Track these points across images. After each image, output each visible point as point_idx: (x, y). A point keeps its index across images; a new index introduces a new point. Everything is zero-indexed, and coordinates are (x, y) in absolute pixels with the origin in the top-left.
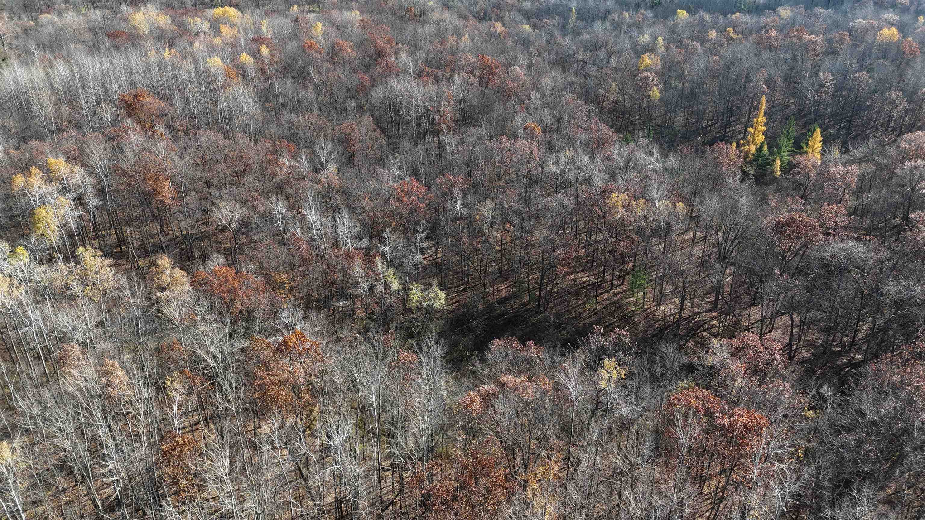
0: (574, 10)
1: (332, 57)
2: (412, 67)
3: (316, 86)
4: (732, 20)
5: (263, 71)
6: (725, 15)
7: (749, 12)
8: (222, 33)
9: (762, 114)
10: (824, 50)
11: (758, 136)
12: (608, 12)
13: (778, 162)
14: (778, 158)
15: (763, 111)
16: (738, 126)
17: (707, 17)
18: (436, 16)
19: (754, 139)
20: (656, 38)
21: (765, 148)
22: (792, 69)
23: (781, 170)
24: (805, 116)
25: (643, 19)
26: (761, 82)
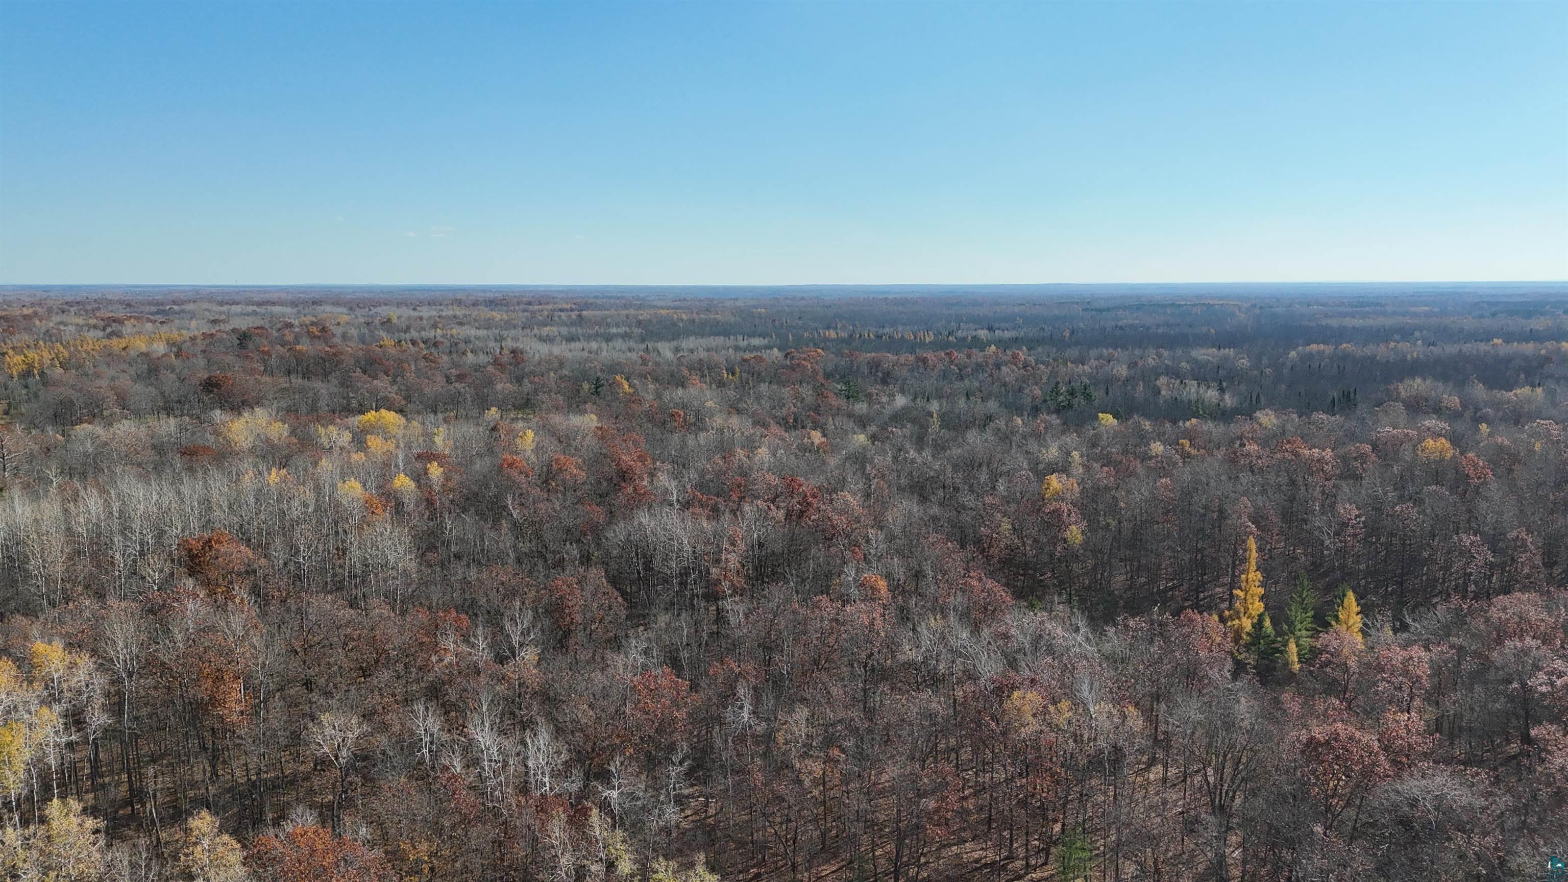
0: (935, 415)
1: (546, 482)
2: (675, 493)
3: (515, 525)
4: (1186, 429)
5: (430, 503)
6: (1174, 422)
7: (1214, 418)
8: (368, 447)
9: (1253, 567)
10: (1338, 472)
11: (1252, 604)
12: (990, 418)
13: (1292, 648)
14: (1292, 640)
15: (1253, 562)
16: (1218, 590)
17: (1147, 425)
18: (718, 421)
19: (1246, 610)
20: (1068, 454)
21: (1267, 623)
22: (1292, 500)
23: (1300, 661)
24: (1325, 574)
25: (1046, 428)
26: (1245, 519)
